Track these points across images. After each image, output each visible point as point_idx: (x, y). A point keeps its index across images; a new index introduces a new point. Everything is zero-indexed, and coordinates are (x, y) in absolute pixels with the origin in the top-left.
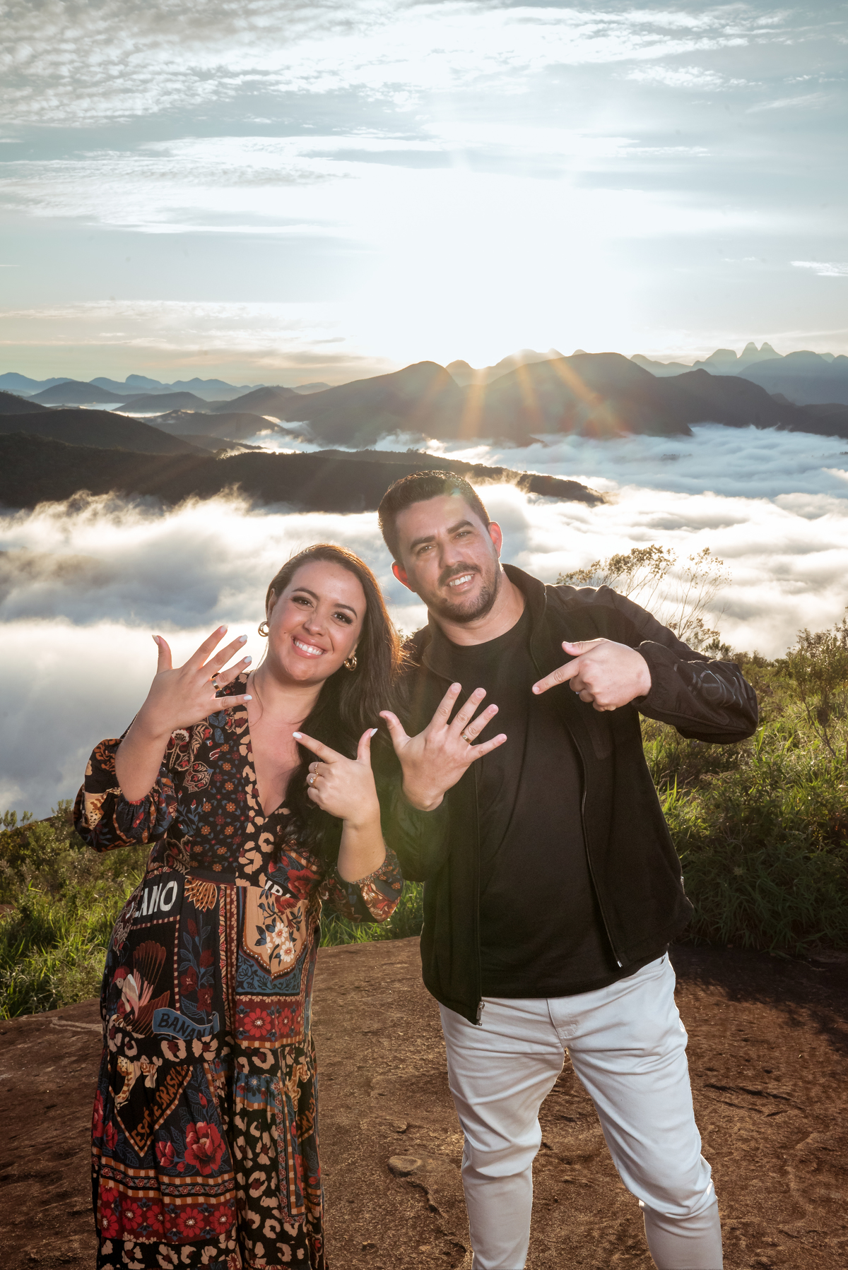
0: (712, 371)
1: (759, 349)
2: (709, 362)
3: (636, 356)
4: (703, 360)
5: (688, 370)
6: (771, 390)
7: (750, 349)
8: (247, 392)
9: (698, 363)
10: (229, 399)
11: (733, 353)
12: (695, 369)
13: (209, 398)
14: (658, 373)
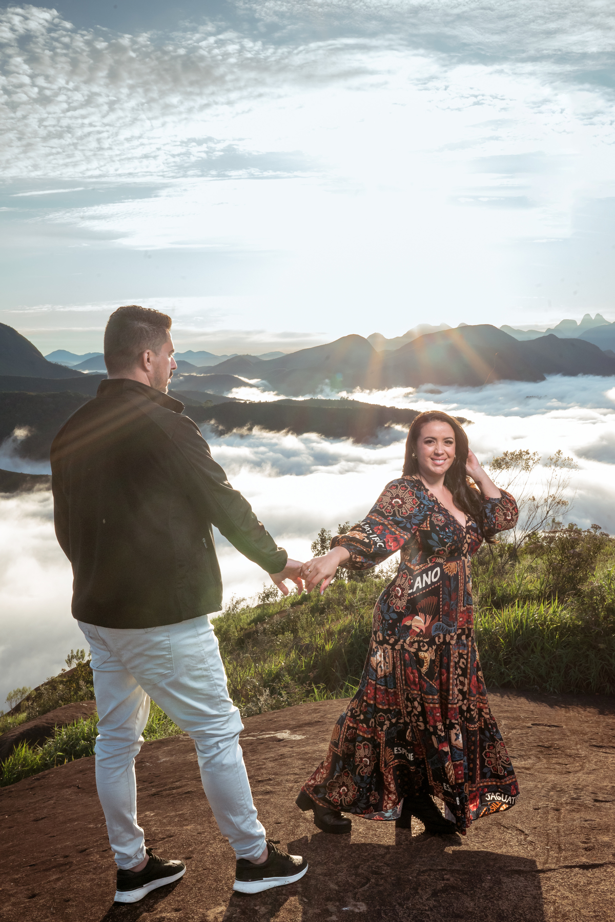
0: (559, 336)
1: (593, 318)
2: (557, 328)
3: (503, 326)
4: (553, 327)
5: (541, 336)
6: (603, 348)
7: (587, 319)
8: (225, 359)
9: (549, 330)
10: (213, 365)
11: (574, 322)
12: (547, 335)
13: (199, 364)
14: (519, 338)
